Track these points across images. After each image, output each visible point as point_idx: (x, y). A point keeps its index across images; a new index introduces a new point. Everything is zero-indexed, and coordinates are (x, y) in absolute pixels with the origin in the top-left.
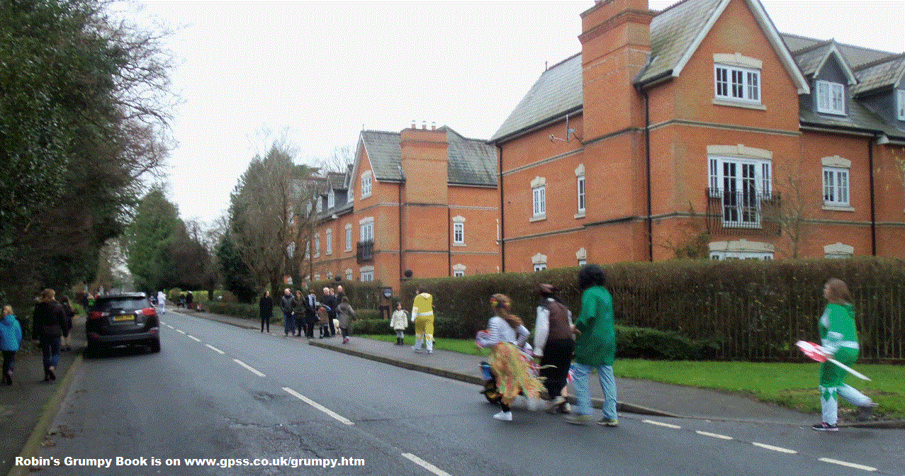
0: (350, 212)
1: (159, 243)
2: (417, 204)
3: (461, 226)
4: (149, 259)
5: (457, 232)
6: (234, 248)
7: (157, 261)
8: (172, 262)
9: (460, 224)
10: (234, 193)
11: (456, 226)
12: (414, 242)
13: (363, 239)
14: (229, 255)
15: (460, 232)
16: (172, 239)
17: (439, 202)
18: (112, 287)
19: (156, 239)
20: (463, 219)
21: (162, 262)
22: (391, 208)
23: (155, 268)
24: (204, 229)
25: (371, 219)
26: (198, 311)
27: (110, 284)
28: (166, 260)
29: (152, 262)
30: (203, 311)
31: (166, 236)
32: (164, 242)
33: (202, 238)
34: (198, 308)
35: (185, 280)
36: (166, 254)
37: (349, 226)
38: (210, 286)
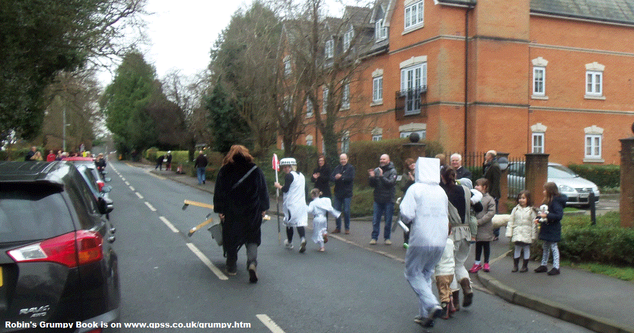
0: (384, 52)
1: (137, 102)
2: (491, 38)
3: (541, 71)
4: (127, 118)
5: (536, 79)
6: (228, 100)
7: (135, 120)
8: (150, 122)
9: (541, 69)
10: (215, 49)
11: (537, 71)
12: (485, 91)
13: (405, 87)
14: (222, 108)
15: (541, 79)
16: (149, 98)
17: (519, 37)
18: (94, 145)
19: (134, 99)
20: (545, 62)
21: (140, 121)
22: (454, 43)
23: (133, 127)
24: (185, 83)
25: (424, 58)
26: (178, 173)
27: (91, 143)
28: (144, 120)
29: (130, 122)
30: (183, 173)
31: (144, 95)
32: (142, 101)
33: (183, 92)
34: (178, 170)
35: (163, 138)
36: (144, 114)
37: (378, 72)
38: (191, 145)
